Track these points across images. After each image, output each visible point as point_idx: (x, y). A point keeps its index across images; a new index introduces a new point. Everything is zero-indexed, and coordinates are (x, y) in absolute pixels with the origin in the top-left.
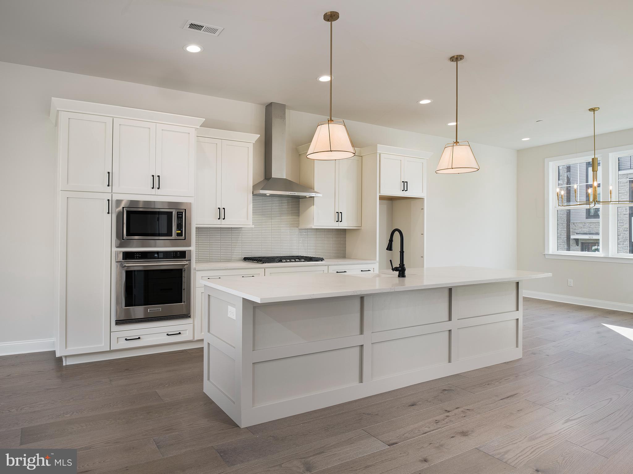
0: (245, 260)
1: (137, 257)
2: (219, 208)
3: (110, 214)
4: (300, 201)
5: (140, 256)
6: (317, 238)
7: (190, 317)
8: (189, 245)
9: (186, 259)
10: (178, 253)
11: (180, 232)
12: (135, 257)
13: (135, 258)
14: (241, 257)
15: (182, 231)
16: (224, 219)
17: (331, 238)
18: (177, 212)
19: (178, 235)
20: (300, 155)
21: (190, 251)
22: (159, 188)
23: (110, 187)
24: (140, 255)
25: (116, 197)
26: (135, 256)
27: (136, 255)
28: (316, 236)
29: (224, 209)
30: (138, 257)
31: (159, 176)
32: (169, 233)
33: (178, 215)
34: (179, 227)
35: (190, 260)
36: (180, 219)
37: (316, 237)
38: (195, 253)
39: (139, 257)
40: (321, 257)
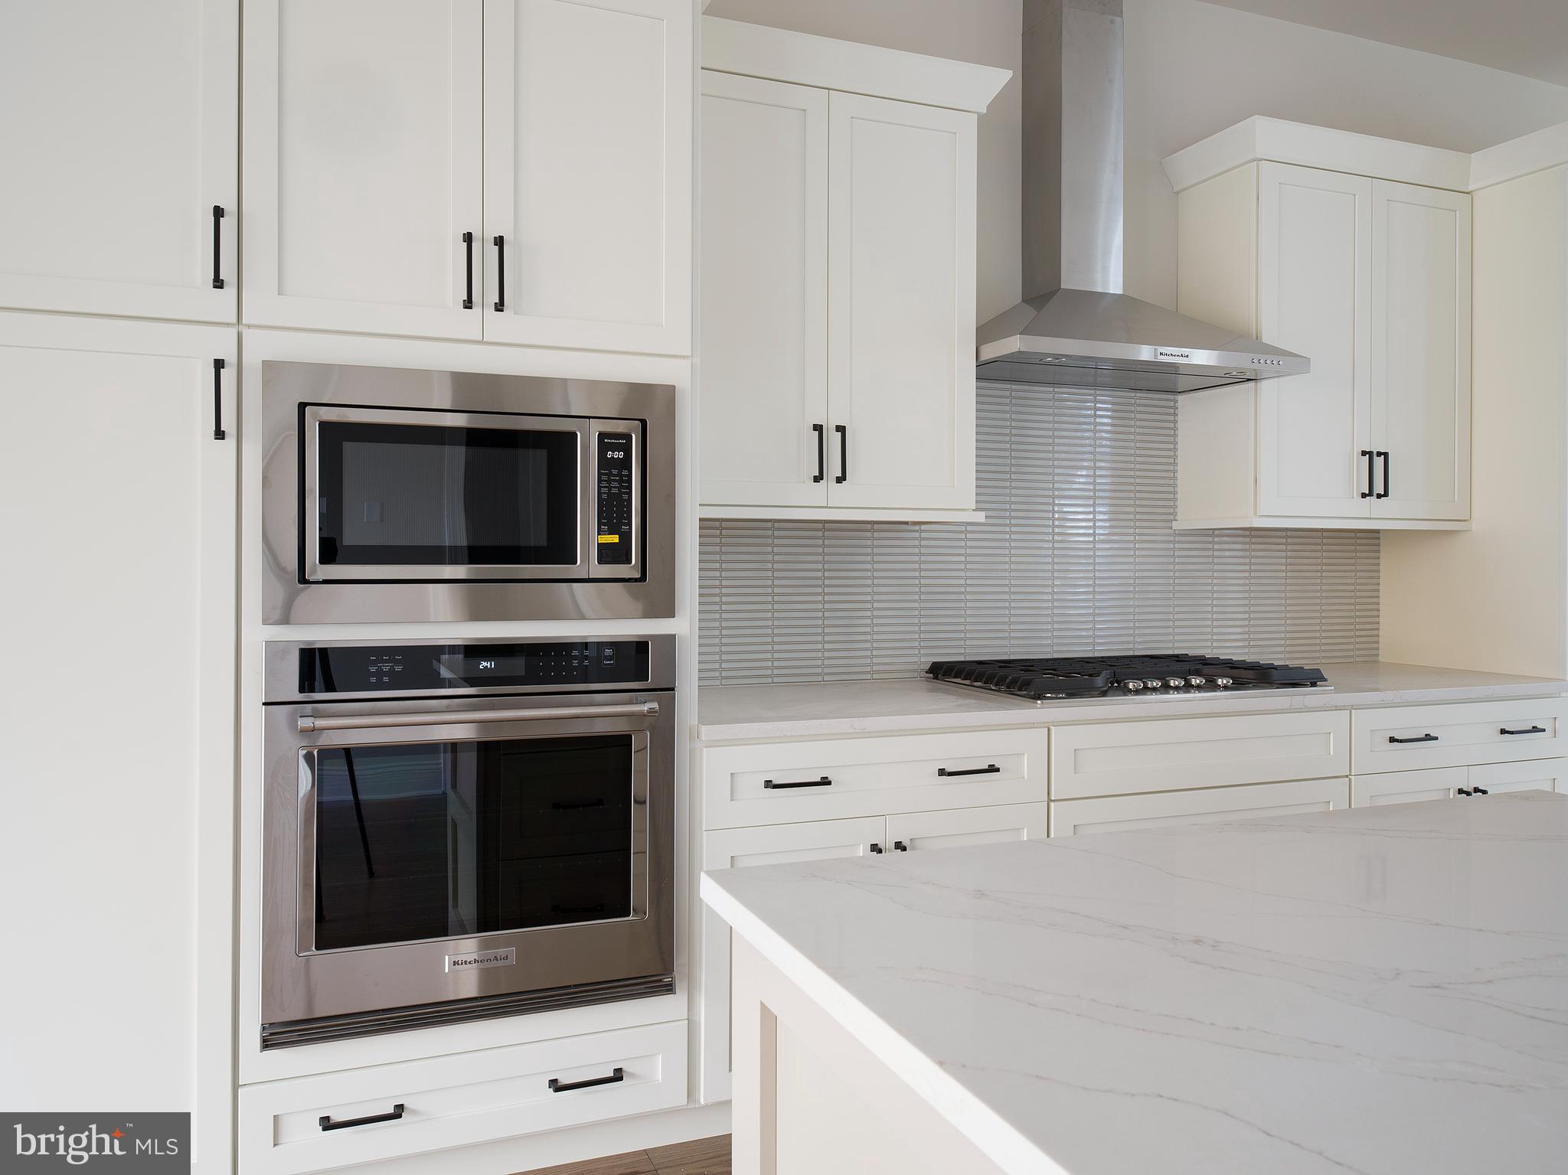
0: (936, 678)
1: (380, 674)
2: (818, 428)
3: (230, 442)
4: (1179, 405)
5: (398, 668)
6: (1253, 574)
7: (669, 989)
8: (667, 609)
9: (650, 683)
10: (608, 652)
11: (615, 539)
12: (373, 674)
13: (373, 680)
14: (916, 659)
15: (626, 538)
16: (840, 480)
17: (1314, 574)
18: (602, 436)
19: (608, 554)
20: (1177, 193)
21: (671, 639)
22: (500, 307)
23: (229, 291)
24: (398, 662)
25: (260, 349)
26: (373, 669)
27: (374, 663)
28: (1250, 564)
29: (841, 429)
30: (386, 674)
31: (499, 242)
32: (561, 549)
33: (603, 448)
34: (613, 513)
35: (673, 689)
36: (615, 472)
37: (1251, 571)
38: (696, 649)
39: (392, 671)
40: (1308, 664)
